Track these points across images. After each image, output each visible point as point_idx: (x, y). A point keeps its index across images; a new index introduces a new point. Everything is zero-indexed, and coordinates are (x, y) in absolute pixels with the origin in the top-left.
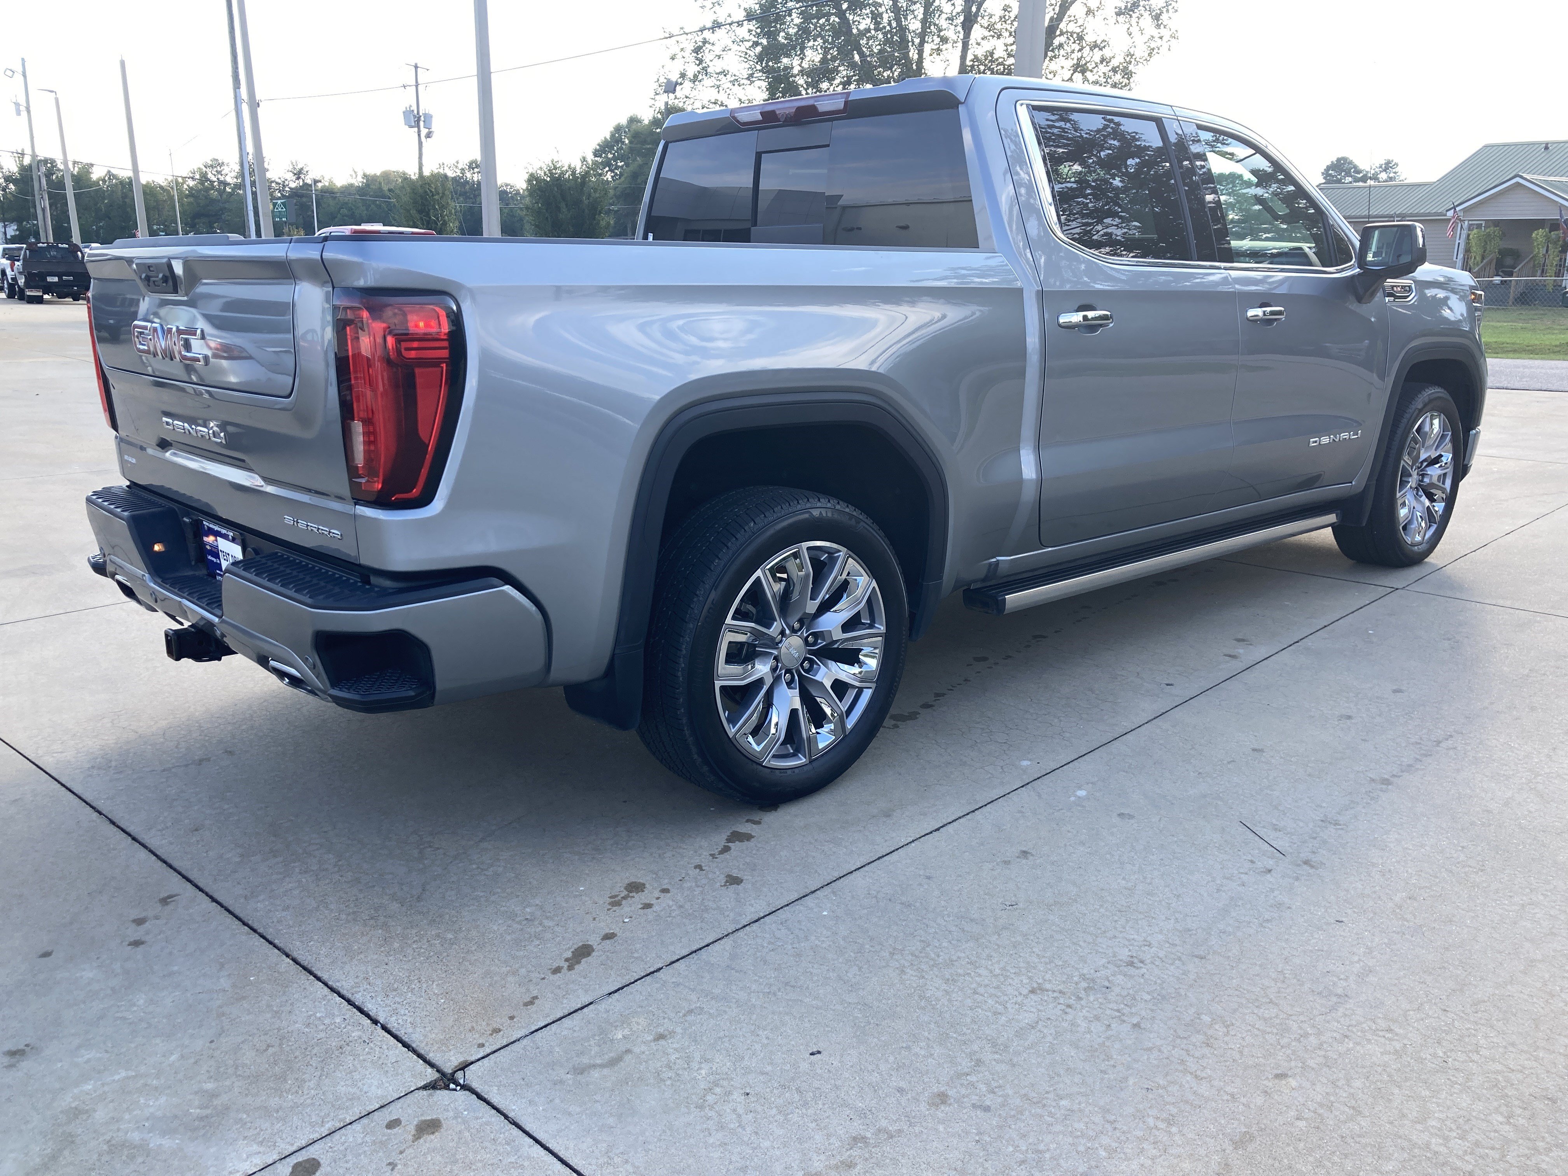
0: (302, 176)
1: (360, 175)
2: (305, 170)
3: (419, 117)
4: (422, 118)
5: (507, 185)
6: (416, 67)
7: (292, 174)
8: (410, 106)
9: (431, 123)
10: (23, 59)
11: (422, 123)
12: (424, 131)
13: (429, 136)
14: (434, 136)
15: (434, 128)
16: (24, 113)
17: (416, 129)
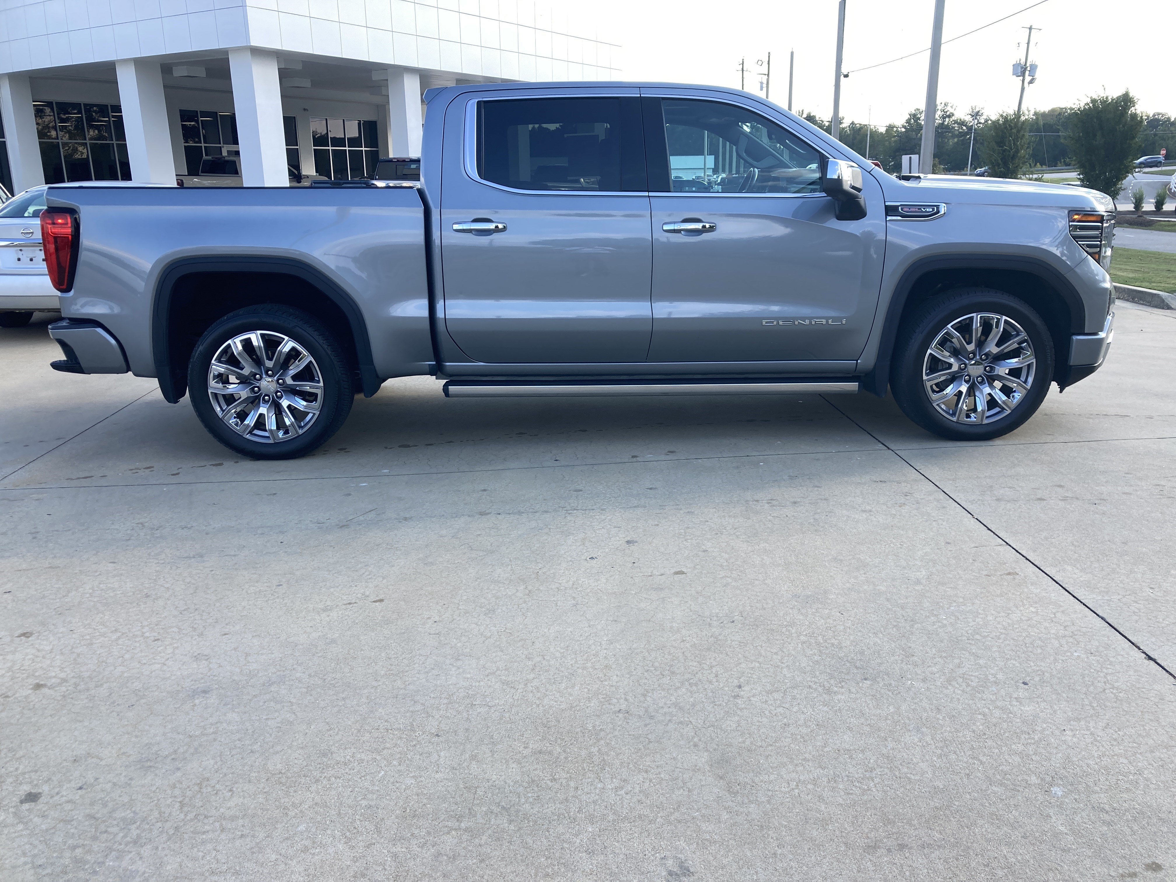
0: (978, 117)
1: (1032, 113)
2: (981, 112)
3: (1026, 69)
4: (1029, 69)
5: (1159, 114)
6: (1030, 28)
7: (970, 116)
8: (1020, 60)
9: (1035, 73)
10: (769, 53)
11: (1027, 73)
12: (1028, 78)
13: (1031, 82)
14: (1036, 82)
15: (1037, 76)
16: (765, 89)
17: (1021, 78)
